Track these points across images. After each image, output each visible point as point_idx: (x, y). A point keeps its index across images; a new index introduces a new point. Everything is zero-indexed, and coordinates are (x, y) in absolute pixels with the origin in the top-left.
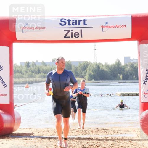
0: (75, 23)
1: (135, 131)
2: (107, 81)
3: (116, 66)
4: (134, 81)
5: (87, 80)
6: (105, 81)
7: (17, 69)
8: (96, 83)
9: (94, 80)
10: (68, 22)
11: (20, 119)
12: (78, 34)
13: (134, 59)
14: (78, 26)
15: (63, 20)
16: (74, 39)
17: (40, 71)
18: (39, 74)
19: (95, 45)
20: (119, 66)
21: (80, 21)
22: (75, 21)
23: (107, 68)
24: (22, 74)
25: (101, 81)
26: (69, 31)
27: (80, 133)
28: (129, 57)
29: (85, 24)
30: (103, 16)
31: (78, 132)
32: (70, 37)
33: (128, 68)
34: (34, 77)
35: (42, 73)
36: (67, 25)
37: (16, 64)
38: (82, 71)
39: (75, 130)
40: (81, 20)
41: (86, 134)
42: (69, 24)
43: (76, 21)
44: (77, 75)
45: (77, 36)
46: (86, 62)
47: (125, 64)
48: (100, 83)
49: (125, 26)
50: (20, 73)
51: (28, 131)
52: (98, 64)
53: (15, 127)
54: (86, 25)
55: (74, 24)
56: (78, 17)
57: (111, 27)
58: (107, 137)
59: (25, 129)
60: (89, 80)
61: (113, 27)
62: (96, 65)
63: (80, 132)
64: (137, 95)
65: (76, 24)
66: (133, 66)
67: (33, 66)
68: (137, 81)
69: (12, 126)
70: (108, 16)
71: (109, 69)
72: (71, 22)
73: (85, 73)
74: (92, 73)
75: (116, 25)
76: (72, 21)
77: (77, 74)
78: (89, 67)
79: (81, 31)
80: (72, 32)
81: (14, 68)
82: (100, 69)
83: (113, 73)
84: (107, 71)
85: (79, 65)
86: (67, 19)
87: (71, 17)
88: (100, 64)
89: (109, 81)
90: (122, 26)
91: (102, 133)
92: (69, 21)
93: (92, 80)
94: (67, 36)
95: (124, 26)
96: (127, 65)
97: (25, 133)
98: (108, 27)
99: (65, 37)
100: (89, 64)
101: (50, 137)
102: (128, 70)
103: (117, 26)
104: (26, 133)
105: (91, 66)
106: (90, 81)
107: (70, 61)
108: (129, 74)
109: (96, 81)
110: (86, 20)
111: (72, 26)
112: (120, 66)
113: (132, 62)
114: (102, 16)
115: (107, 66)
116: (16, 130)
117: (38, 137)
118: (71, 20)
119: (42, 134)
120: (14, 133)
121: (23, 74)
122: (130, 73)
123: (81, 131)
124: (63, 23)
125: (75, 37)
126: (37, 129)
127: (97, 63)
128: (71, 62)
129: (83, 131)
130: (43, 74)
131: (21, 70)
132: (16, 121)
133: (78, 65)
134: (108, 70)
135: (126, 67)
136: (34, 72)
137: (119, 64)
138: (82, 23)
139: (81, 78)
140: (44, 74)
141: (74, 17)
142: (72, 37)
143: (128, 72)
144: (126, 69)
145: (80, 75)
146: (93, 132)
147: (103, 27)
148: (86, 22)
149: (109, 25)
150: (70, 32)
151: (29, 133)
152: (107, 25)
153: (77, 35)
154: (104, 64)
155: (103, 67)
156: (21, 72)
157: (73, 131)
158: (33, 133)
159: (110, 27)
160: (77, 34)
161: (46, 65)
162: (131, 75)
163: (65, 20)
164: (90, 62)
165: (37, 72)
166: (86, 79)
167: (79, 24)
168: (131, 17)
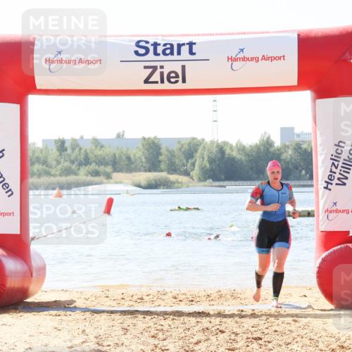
0: (170, 49)
1: (305, 296)
2: (241, 183)
3: (262, 148)
4: (302, 183)
5: (196, 181)
6: (237, 183)
7: (36, 155)
8: (216, 186)
9: (211, 181)
10: (153, 47)
11: (43, 270)
12: (177, 76)
13: (302, 132)
14: (175, 57)
15: (142, 44)
16: (167, 86)
17: (89, 159)
18: (87, 167)
19: (215, 101)
20: (268, 149)
21: (179, 46)
22: (168, 46)
23: (241, 152)
24: (47, 166)
25: (229, 183)
26: (155, 68)
27: (180, 301)
28: (292, 129)
29: (191, 53)
30: (233, 34)
31: (175, 298)
32: (157, 82)
33: (290, 152)
34: (76, 174)
35: (94, 164)
36: (151, 56)
37: (34, 144)
38: (184, 161)
39: (170, 294)
40: (184, 44)
41: (193, 303)
42: (156, 54)
43: (172, 45)
44: (172, 170)
45: (173, 80)
46: (193, 139)
47: (281, 143)
48: (225, 187)
49: (282, 58)
50: (43, 165)
51: (63, 297)
52: (222, 144)
53: (32, 288)
54: (195, 54)
55: (168, 52)
56: (177, 36)
57: (252, 59)
58: (241, 308)
59: (54, 291)
60: (200, 180)
61: (257, 60)
62: (218, 146)
63: (180, 299)
64: (309, 214)
65: (172, 53)
66: (300, 148)
67: (73, 149)
68: (309, 183)
69: (26, 285)
70: (245, 33)
71: (247, 155)
72: (160, 49)
73: (193, 165)
74: (208, 165)
75: (263, 56)
76: (162, 45)
77: (173, 168)
78: (199, 151)
79: (183, 67)
80: (162, 70)
81: (30, 153)
82: (227, 156)
83: (254, 165)
84: (241, 159)
85: (179, 146)
86: (152, 41)
87: (160, 37)
88: (225, 143)
89: (245, 183)
90: (275, 58)
91: (230, 300)
92: (156, 45)
93: (208, 181)
94: (150, 80)
95: (280, 58)
96: (288, 147)
97: (55, 301)
98: (244, 59)
99: (146, 81)
100: (201, 144)
101: (112, 309)
102: (289, 157)
103: (264, 58)
104: (58, 300)
105: (204, 148)
106: (202, 184)
107: (158, 137)
108: (291, 166)
109: (217, 183)
110: (195, 44)
111: (162, 57)
112: (272, 150)
113: (297, 139)
114: (230, 34)
115: (242, 149)
116: (33, 295)
117: (85, 310)
118: (159, 44)
119: (93, 303)
120: (29, 300)
121: (51, 167)
122: (293, 164)
123: (184, 297)
124: (142, 51)
125: (169, 81)
126: (81, 292)
127: (220, 141)
128: (159, 139)
129: (188, 296)
130: (97, 167)
131: (46, 158)
132: (34, 274)
133: (175, 147)
134: (243, 158)
135: (283, 151)
136: (76, 163)
137: (268, 143)
138: (185, 49)
139: (181, 177)
140: (99, 166)
141: (166, 36)
142: (162, 81)
143: (288, 163)
144: (283, 156)
145: (179, 169)
146: (210, 299)
147: (232, 60)
148: (195, 49)
149: (247, 54)
150: (159, 70)
151: (66, 301)
152: (241, 55)
153: (173, 77)
154: (234, 145)
155: (232, 151)
156: (45, 163)
157: (164, 297)
158: (72, 302)
159: (248, 59)
160: (173, 75)
161: (102, 147)
162: (297, 169)
163: (147, 42)
164: (203, 140)
165: (81, 161)
166: (194, 178)
167: (179, 53)
168: (296, 36)
